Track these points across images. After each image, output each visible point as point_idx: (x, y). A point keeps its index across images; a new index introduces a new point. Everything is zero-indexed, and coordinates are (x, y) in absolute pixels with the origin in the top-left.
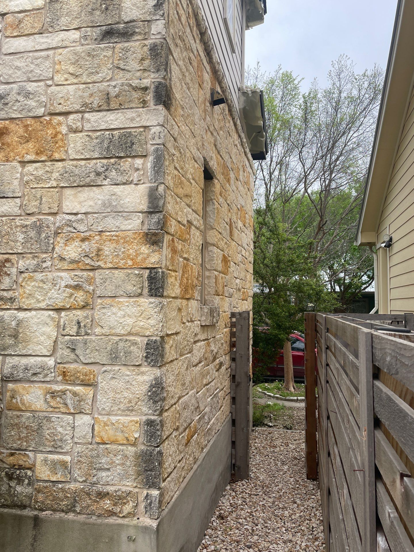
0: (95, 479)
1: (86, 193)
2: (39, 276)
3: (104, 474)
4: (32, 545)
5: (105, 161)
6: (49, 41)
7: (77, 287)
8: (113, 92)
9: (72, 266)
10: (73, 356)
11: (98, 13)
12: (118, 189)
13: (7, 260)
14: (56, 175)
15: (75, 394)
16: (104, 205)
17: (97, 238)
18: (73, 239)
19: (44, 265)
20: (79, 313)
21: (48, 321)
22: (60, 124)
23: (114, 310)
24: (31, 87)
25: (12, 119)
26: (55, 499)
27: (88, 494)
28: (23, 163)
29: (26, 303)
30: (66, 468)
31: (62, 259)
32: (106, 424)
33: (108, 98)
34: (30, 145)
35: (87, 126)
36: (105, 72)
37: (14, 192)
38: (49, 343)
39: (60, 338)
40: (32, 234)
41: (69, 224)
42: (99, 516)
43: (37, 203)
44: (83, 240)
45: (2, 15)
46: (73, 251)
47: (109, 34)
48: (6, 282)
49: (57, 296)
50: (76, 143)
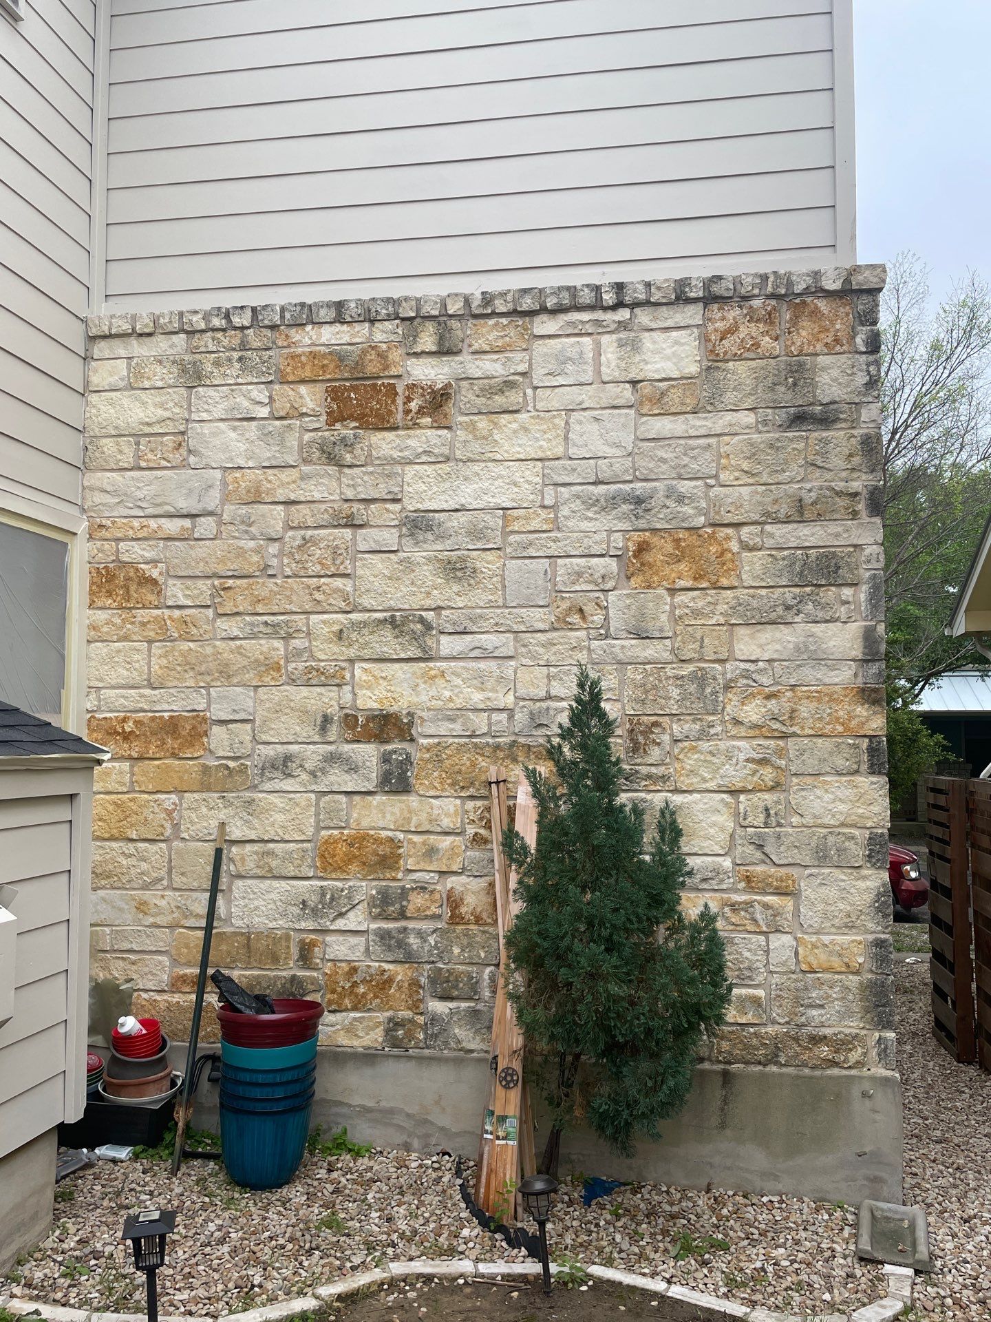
0: (803, 1019)
1: (768, 634)
2: (705, 746)
3: (815, 1012)
4: (722, 1110)
5: (797, 590)
6: (709, 424)
7: (763, 762)
8: (809, 498)
9: (751, 733)
10: (758, 855)
11: (783, 389)
12: (817, 629)
13: (655, 724)
14: (722, 608)
15: (766, 906)
16: (797, 649)
17: (789, 694)
18: (753, 695)
19: (712, 731)
20: (767, 796)
21: (720, 807)
22: (728, 538)
23: (819, 792)
24: (685, 487)
25: (654, 531)
26: (747, 1047)
27: (796, 1040)
28: (672, 591)
29: (684, 783)
30: (760, 1005)
31: (737, 722)
32: (815, 946)
33: (800, 505)
34: (683, 566)
35: (769, 543)
36: (795, 470)
37: (661, 630)
38: (724, 837)
39: (739, 831)
40: (692, 688)
41: (746, 675)
42: (813, 1068)
43: (696, 646)
44: (768, 697)
45: (634, 383)
46: (753, 712)
47: (800, 419)
48: (655, 754)
49: (734, 774)
50: (752, 566)
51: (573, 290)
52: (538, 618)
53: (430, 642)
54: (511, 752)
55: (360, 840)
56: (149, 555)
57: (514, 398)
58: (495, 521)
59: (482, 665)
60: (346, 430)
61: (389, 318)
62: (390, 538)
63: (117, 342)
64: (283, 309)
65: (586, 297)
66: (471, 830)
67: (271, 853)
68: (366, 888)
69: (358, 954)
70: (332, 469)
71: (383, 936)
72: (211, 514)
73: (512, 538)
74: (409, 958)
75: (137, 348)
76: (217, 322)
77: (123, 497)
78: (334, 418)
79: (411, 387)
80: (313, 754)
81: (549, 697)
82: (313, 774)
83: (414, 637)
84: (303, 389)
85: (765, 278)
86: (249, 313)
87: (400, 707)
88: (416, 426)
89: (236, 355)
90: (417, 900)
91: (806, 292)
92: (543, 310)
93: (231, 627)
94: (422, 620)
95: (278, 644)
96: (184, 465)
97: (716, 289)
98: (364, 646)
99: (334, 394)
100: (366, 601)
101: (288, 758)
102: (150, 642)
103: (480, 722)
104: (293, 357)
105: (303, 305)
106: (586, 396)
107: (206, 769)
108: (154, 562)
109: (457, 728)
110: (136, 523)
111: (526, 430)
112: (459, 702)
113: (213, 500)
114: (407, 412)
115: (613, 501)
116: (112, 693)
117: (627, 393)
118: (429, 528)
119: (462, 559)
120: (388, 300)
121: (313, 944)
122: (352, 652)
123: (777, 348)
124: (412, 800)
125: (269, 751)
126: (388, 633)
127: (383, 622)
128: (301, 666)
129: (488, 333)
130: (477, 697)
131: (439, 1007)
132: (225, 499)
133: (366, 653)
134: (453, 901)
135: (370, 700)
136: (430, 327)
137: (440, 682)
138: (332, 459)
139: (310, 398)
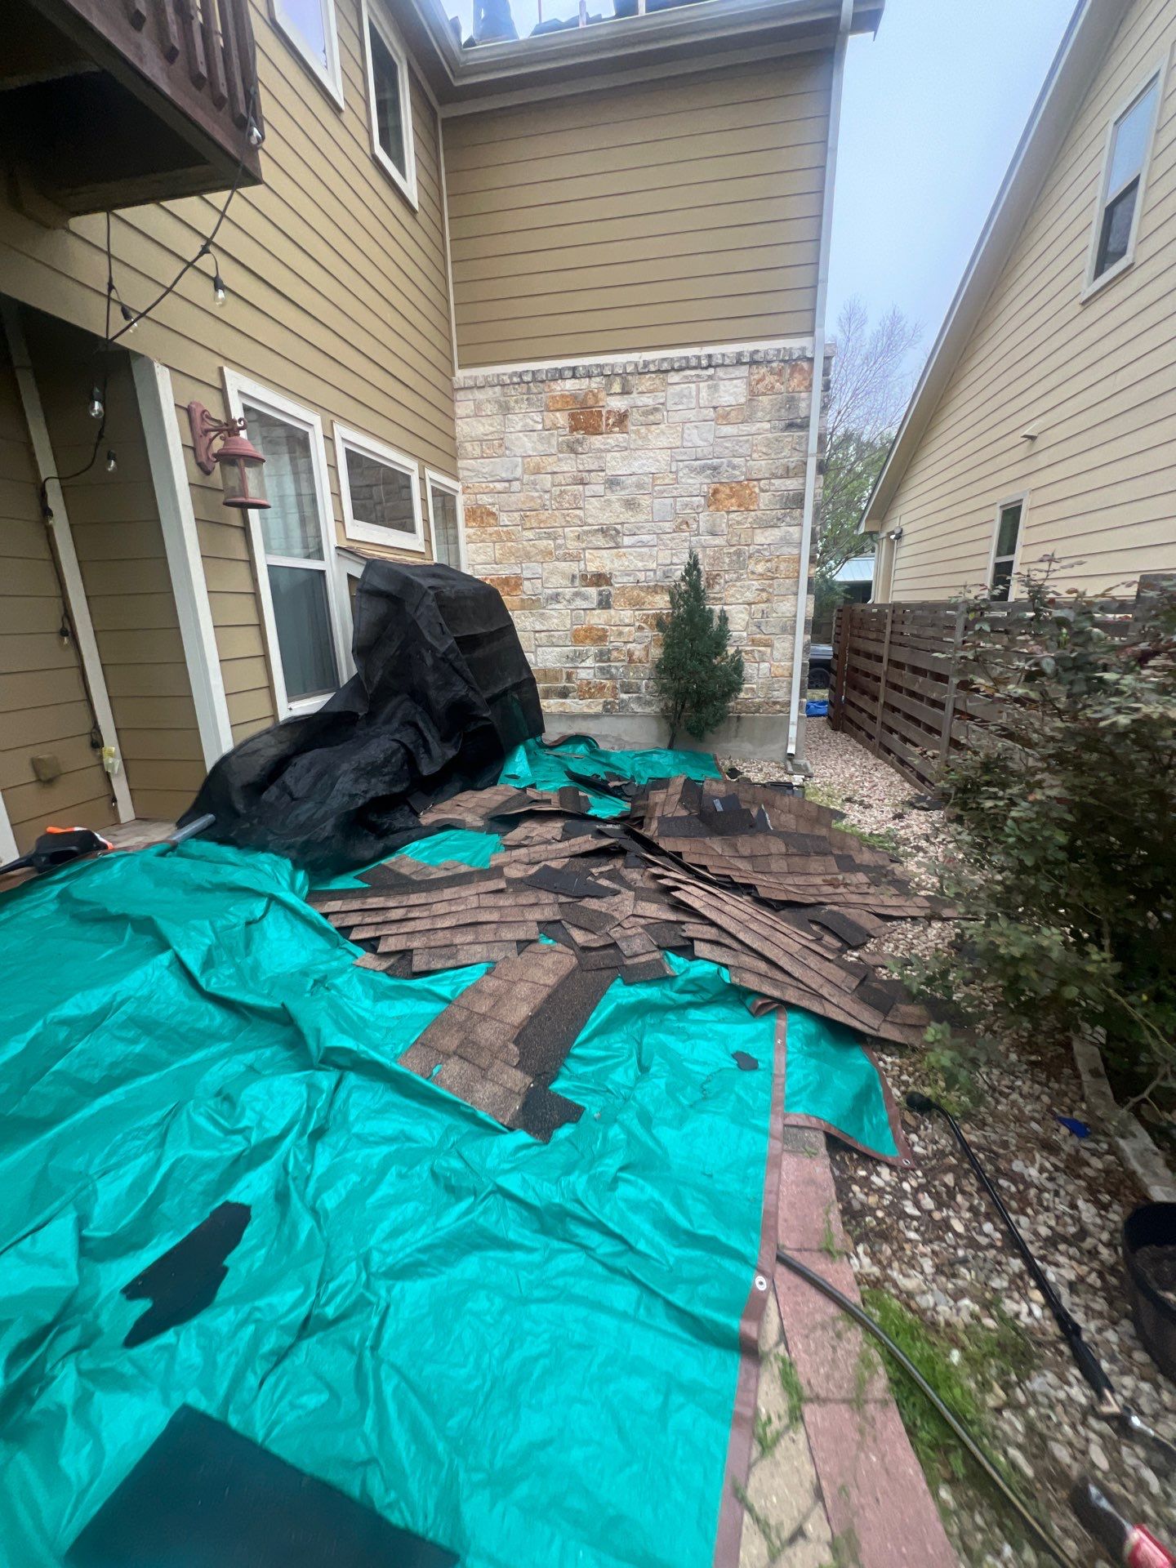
0: (770, 695)
1: (769, 532)
2: (738, 584)
3: (774, 693)
5: (783, 511)
6: (749, 429)
7: (763, 590)
8: (792, 465)
9: (759, 578)
10: (758, 630)
11: (784, 410)
12: (791, 529)
13: (718, 575)
14: (750, 520)
15: (760, 651)
16: (781, 539)
17: (776, 559)
18: (760, 560)
19: (742, 577)
20: (763, 605)
21: (744, 610)
22: (754, 486)
24: (736, 461)
25: (721, 483)
27: (767, 703)
28: (728, 512)
29: (730, 600)
30: (754, 691)
31: (753, 573)
32: (777, 667)
33: (787, 469)
34: (733, 500)
35: (773, 488)
36: (786, 452)
37: (722, 531)
38: (744, 624)
39: (751, 620)
40: (735, 558)
41: (758, 551)
42: (772, 714)
43: (737, 538)
44: (767, 561)
45: (715, 408)
46: (760, 568)
47: (791, 426)
48: (717, 588)
49: (750, 596)
50: (765, 499)
51: (687, 358)
52: (668, 527)
53: (619, 540)
54: (655, 589)
55: (590, 629)
56: (490, 501)
57: (658, 416)
58: (648, 480)
59: (643, 550)
60: (579, 435)
61: (598, 375)
62: (600, 489)
63: (468, 391)
64: (547, 371)
65: (694, 362)
66: (637, 624)
67: (552, 636)
68: (594, 650)
69: (591, 676)
70: (572, 455)
71: (601, 669)
72: (518, 480)
73: (657, 488)
74: (612, 678)
75: (479, 395)
76: (516, 380)
77: (478, 473)
78: (573, 429)
79: (609, 412)
80: (568, 592)
81: (672, 564)
82: (569, 601)
83: (613, 538)
84: (558, 414)
85: (779, 351)
86: (530, 375)
87: (606, 570)
88: (611, 432)
89: (525, 397)
90: (615, 654)
91: (799, 358)
92: (673, 369)
93: (529, 534)
94: (615, 529)
95: (551, 542)
96: (503, 455)
97: (756, 357)
98: (589, 542)
99: (572, 416)
100: (590, 521)
101: (558, 595)
102: (494, 542)
103: (641, 576)
104: (553, 397)
105: (556, 369)
106: (691, 415)
107: (522, 600)
108: (493, 504)
109: (631, 579)
110: (484, 485)
111: (663, 433)
112: (632, 567)
113: (518, 472)
114: (607, 425)
115: (703, 468)
116: (479, 567)
117: (711, 413)
118: (618, 484)
119: (633, 499)
120: (598, 366)
121: (572, 673)
122: (584, 545)
123: (783, 388)
124: (612, 612)
125: (549, 592)
126: (600, 536)
127: (598, 530)
128: (562, 552)
129: (647, 382)
130: (640, 565)
131: (625, 696)
132: (524, 472)
133: (590, 545)
134: (630, 654)
135: (592, 568)
136: (618, 379)
137: (624, 559)
138: (573, 451)
139: (562, 419)
